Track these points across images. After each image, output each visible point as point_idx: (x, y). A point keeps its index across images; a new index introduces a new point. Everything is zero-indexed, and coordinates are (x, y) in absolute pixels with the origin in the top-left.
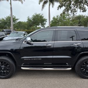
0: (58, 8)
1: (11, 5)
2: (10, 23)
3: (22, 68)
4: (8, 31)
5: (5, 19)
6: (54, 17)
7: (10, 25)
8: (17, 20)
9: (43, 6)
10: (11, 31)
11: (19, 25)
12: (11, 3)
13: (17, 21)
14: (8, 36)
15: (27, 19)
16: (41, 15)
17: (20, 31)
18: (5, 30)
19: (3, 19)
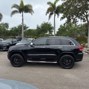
0: (61, 19)
1: (23, 17)
2: (21, 31)
3: (28, 61)
4: (19, 38)
5: (17, 27)
6: (61, 25)
7: (21, 33)
9: (50, 17)
10: (21, 38)
11: (29, 32)
12: (22, 16)
13: (27, 29)
14: (19, 42)
15: (37, 27)
16: (49, 23)
17: (30, 38)
18: (16, 37)
19: (15, 27)
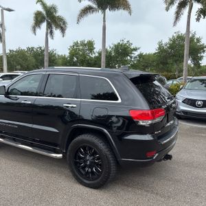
8: (135, 49)
9: (178, 14)
13: (135, 52)
15: (158, 46)
